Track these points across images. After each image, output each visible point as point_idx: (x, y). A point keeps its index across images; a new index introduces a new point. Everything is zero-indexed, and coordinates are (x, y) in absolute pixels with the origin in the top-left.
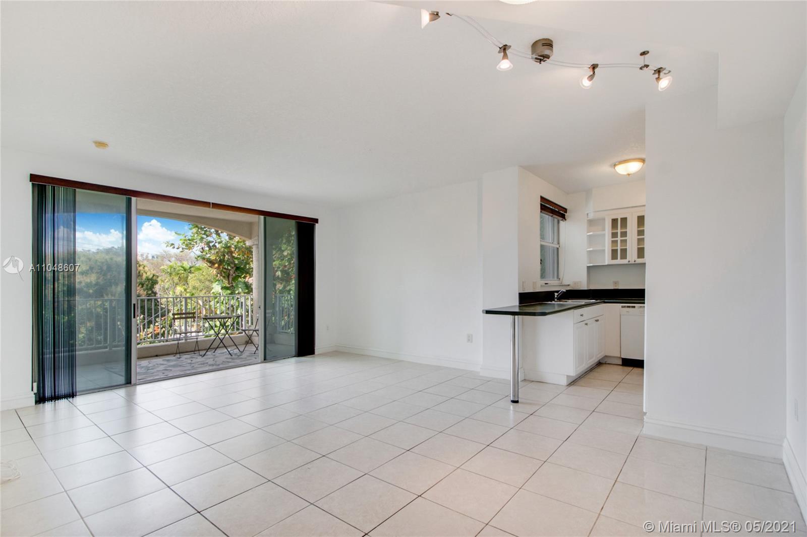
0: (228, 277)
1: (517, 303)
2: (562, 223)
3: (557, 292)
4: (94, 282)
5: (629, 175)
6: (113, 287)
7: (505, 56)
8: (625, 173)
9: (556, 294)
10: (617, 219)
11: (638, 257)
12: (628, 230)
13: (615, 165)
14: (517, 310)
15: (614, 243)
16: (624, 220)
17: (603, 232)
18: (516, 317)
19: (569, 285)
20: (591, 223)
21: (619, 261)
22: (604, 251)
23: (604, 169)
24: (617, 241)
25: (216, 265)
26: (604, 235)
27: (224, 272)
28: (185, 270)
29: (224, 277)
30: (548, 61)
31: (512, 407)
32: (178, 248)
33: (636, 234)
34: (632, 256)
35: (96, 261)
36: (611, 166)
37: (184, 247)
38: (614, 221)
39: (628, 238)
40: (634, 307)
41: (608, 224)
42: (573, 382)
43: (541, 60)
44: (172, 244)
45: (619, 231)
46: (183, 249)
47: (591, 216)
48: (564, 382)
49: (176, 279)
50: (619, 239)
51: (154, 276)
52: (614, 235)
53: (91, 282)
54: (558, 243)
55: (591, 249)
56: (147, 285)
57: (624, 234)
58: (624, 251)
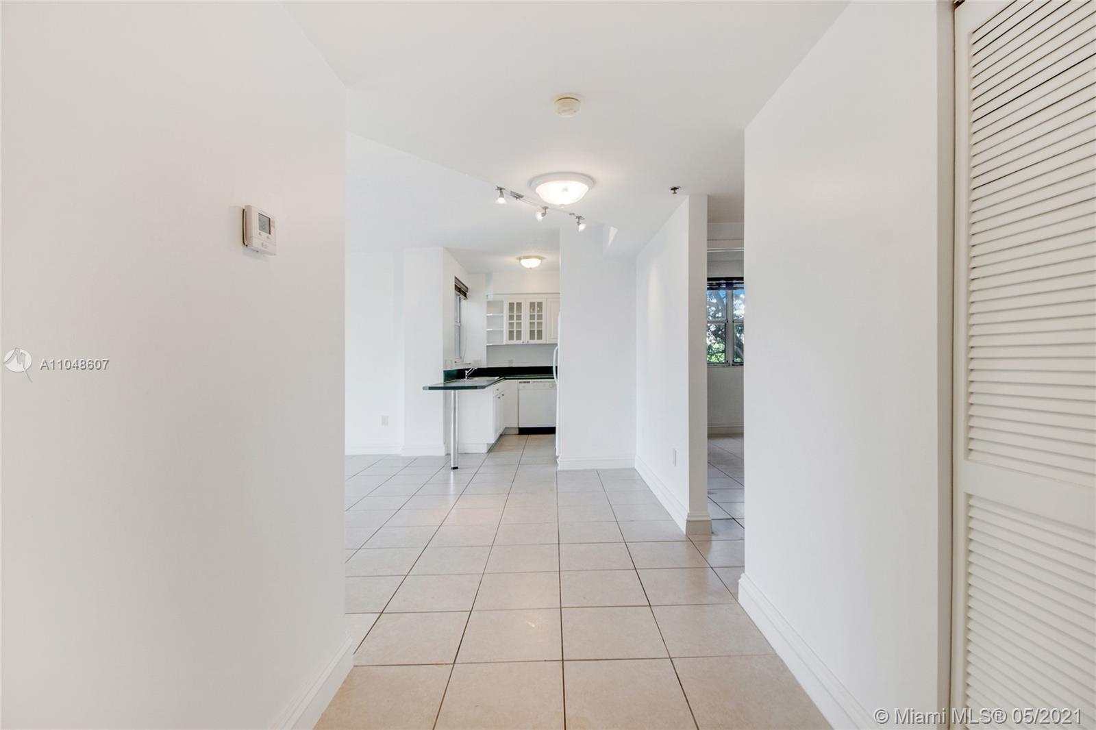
1: (442, 381)
2: (463, 302)
3: (468, 370)
5: (531, 268)
7: (502, 195)
8: (528, 267)
9: (467, 372)
10: (513, 303)
11: (531, 339)
12: (522, 314)
13: (520, 259)
14: (442, 386)
15: (511, 325)
16: (519, 305)
17: (501, 314)
18: (457, 391)
19: (470, 364)
20: (490, 304)
21: (515, 342)
22: (502, 331)
23: (512, 260)
24: (513, 323)
26: (502, 316)
30: (521, 199)
31: (452, 473)
33: (529, 318)
34: (525, 337)
36: (517, 259)
38: (511, 305)
39: (522, 321)
40: (529, 382)
41: (506, 308)
42: (492, 449)
43: (517, 198)
45: (515, 314)
47: (491, 298)
48: (485, 450)
50: (515, 321)
52: (511, 317)
54: (460, 322)
55: (491, 329)
57: (519, 317)
58: (519, 333)
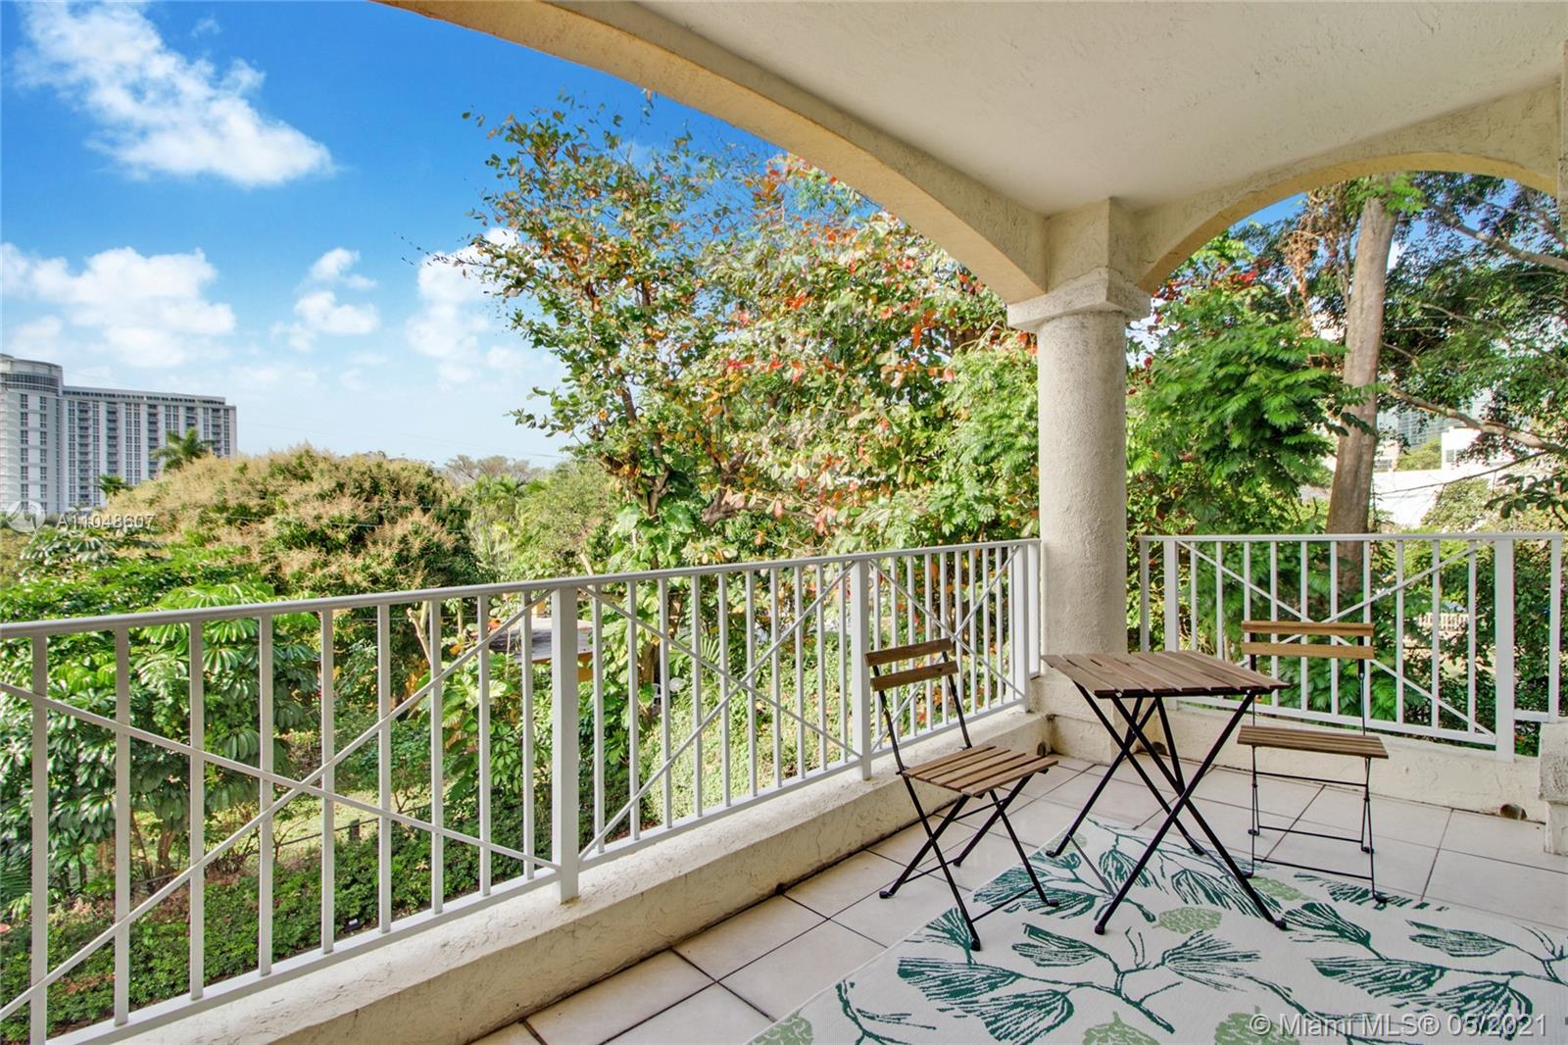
0: (649, 495)
4: (347, 517)
6: (387, 526)
25: (627, 467)
27: (644, 485)
28: (508, 490)
29: (640, 496)
32: (542, 427)
35: (350, 469)
37: (558, 423)
44: (530, 417)
46: (553, 427)
49: (492, 509)
51: (463, 501)
53: (341, 517)
56: (452, 521)
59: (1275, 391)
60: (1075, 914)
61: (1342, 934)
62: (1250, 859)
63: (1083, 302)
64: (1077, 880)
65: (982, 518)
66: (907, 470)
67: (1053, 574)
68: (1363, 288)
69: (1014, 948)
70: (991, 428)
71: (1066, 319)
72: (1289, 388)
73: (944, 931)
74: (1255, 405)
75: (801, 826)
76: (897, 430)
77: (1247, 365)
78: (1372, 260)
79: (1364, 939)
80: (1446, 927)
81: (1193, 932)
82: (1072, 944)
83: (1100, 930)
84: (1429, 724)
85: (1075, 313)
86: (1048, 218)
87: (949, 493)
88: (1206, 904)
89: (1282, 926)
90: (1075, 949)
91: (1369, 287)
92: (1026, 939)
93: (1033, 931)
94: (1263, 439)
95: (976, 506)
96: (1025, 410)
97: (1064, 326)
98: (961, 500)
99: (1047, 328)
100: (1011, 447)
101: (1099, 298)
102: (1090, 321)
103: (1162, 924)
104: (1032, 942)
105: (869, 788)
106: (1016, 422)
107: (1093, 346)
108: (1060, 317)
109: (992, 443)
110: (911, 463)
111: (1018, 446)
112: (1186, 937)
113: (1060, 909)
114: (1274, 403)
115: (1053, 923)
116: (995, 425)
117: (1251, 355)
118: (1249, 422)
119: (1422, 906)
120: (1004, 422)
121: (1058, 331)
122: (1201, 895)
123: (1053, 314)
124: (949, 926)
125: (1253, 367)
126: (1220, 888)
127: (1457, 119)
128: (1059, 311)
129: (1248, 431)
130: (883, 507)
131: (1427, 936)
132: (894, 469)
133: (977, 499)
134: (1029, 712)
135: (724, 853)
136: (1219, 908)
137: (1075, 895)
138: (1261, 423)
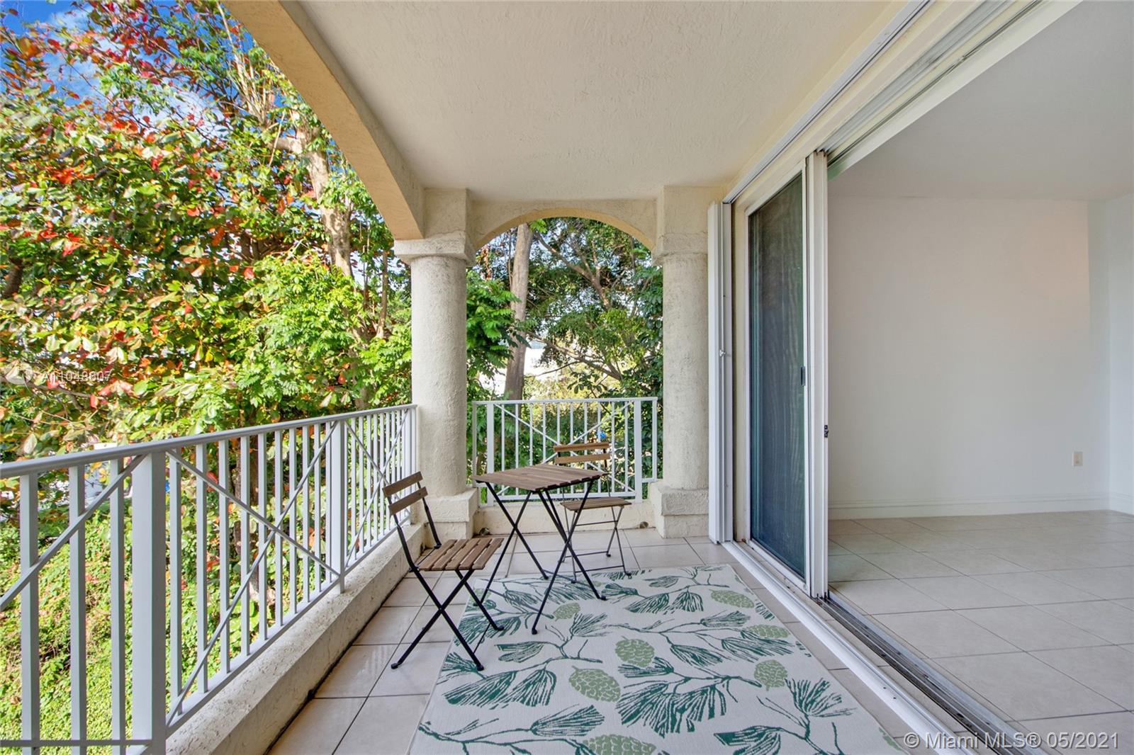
59: (489, 318)
60: (515, 630)
61: (627, 593)
62: (572, 574)
63: (448, 250)
64: (502, 613)
65: (286, 392)
66: (205, 351)
67: (425, 428)
68: (519, 267)
69: (500, 659)
70: (301, 322)
71: (436, 261)
72: (496, 318)
73: (455, 668)
74: (479, 326)
75: (320, 639)
76: (200, 315)
77: (475, 301)
78: (523, 252)
79: (635, 593)
80: (657, 577)
81: (574, 616)
82: (528, 645)
83: (534, 632)
84: (597, 491)
85: (441, 256)
86: (426, 189)
87: (258, 371)
88: (568, 602)
89: (604, 599)
90: (531, 647)
91: (522, 267)
92: (503, 653)
93: (503, 647)
94: (481, 346)
95: (281, 383)
96: (329, 311)
97: (435, 263)
98: (268, 378)
99: (422, 262)
100: (317, 337)
101: (460, 250)
102: (451, 263)
103: (558, 618)
104: (507, 653)
105: (349, 598)
106: (322, 319)
107: (452, 279)
108: (432, 256)
109: (301, 334)
110: (209, 344)
111: (323, 336)
112: (572, 619)
113: (505, 631)
114: (490, 325)
115: (507, 639)
116: (304, 319)
117: (477, 295)
118: (476, 335)
119: (643, 572)
120: (312, 318)
121: (430, 265)
122: (563, 598)
123: (428, 253)
124: (455, 665)
125: (478, 303)
126: (569, 592)
127: (621, 204)
128: (433, 252)
129: (474, 340)
130: (188, 381)
131: (654, 584)
132: (192, 348)
133: (283, 378)
134: (412, 524)
135: (276, 679)
136: (575, 601)
137: (508, 620)
138: (482, 336)
